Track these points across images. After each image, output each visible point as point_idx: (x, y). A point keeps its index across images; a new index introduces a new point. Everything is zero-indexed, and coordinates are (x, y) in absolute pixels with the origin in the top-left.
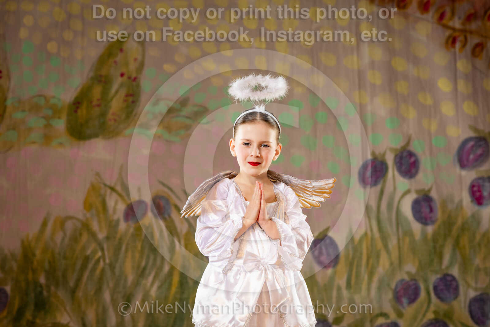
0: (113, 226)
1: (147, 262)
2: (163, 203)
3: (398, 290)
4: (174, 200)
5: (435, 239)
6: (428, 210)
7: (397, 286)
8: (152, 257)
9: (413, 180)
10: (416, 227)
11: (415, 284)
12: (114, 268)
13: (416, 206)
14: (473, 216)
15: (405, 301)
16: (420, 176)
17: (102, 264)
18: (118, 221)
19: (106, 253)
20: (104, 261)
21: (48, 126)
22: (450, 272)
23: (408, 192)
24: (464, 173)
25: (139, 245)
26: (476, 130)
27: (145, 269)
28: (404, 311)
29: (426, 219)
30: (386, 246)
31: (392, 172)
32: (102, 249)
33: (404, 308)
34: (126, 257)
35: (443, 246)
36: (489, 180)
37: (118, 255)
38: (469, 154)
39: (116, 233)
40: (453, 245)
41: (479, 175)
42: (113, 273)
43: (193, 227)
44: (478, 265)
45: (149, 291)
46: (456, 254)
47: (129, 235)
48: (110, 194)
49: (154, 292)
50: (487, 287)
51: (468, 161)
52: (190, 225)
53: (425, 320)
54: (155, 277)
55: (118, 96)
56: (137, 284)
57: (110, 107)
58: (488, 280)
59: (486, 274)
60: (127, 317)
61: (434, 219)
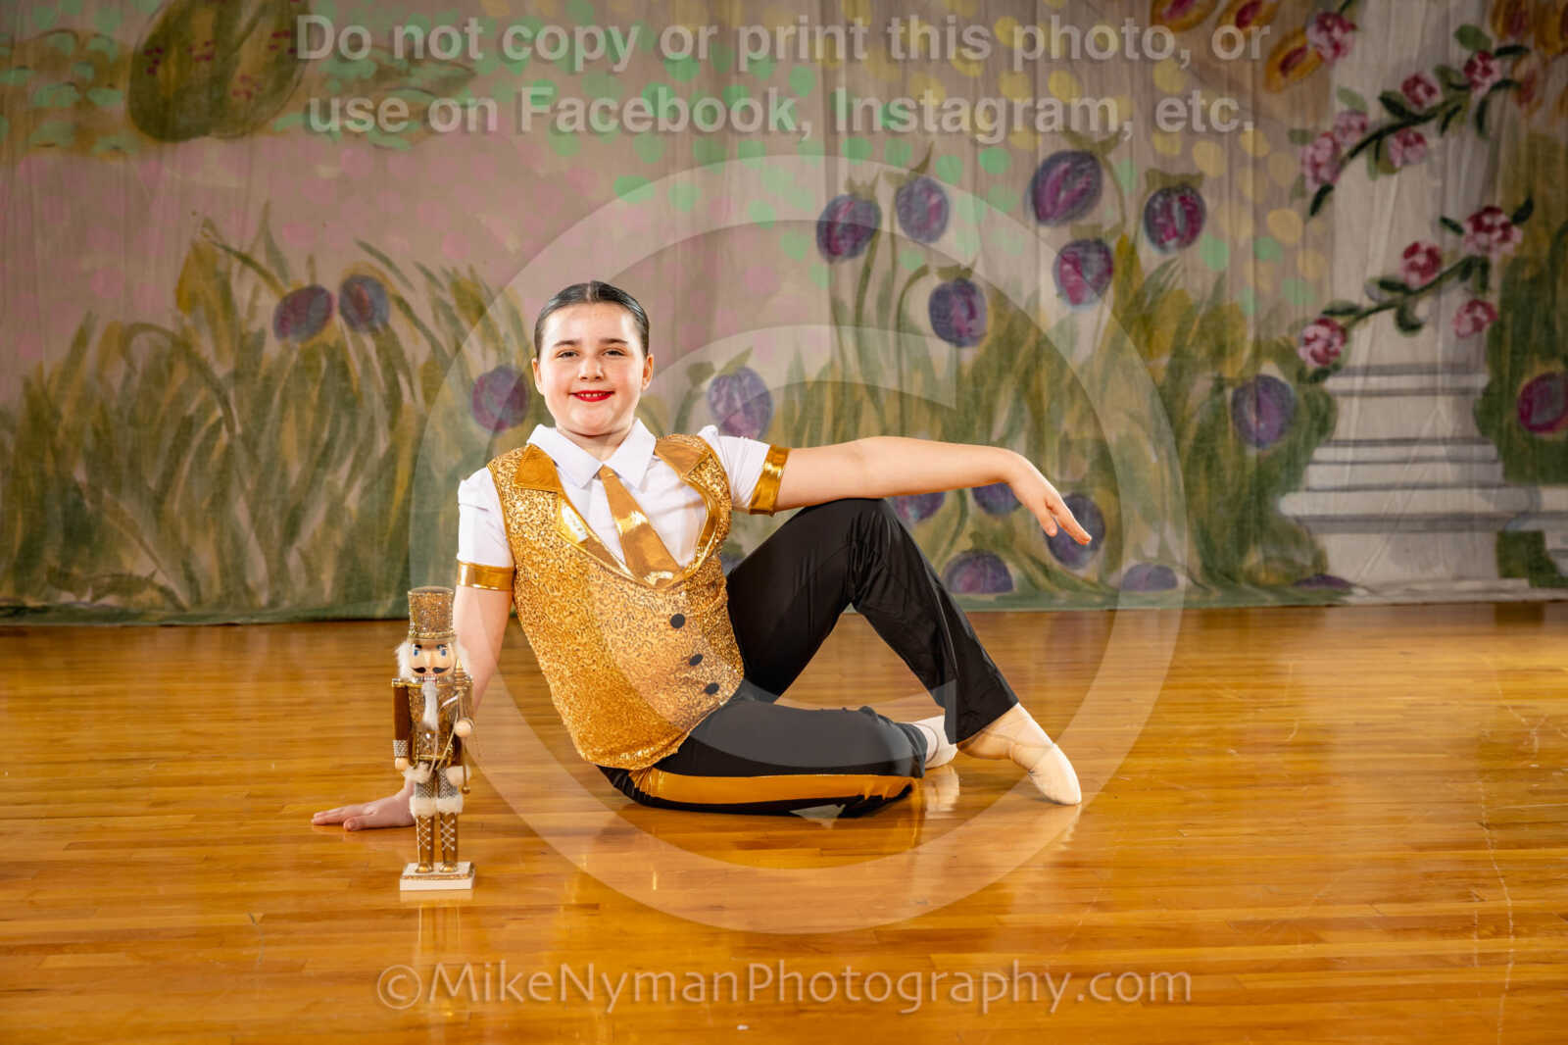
0: (249, 348)
1: (334, 431)
2: (368, 294)
4: (397, 286)
5: (977, 379)
6: (964, 313)
8: (345, 421)
9: (931, 246)
12: (255, 445)
13: (939, 304)
14: (1060, 327)
15: (911, 512)
16: (950, 235)
17: (224, 436)
18: (261, 336)
19: (235, 412)
20: (231, 429)
21: (84, 105)
23: (923, 272)
24: (1044, 231)
25: (314, 393)
26: (1073, 136)
27: (329, 446)
29: (959, 332)
30: (873, 392)
31: (890, 226)
32: (225, 403)
34: (282, 420)
35: (995, 392)
36: (1100, 246)
37: (265, 415)
38: (1058, 190)
39: (257, 364)
40: (1017, 391)
41: (1079, 237)
42: (254, 457)
43: (443, 351)
44: (1066, 434)
45: (343, 498)
46: (1021, 410)
47: (289, 367)
48: (242, 271)
49: (352, 502)
50: (1083, 480)
51: (1054, 203)
52: (435, 345)
53: (954, 554)
54: (354, 467)
55: (255, 34)
56: (311, 483)
57: (237, 63)
58: (1085, 466)
59: (1083, 453)
60: (293, 560)
61: (977, 334)
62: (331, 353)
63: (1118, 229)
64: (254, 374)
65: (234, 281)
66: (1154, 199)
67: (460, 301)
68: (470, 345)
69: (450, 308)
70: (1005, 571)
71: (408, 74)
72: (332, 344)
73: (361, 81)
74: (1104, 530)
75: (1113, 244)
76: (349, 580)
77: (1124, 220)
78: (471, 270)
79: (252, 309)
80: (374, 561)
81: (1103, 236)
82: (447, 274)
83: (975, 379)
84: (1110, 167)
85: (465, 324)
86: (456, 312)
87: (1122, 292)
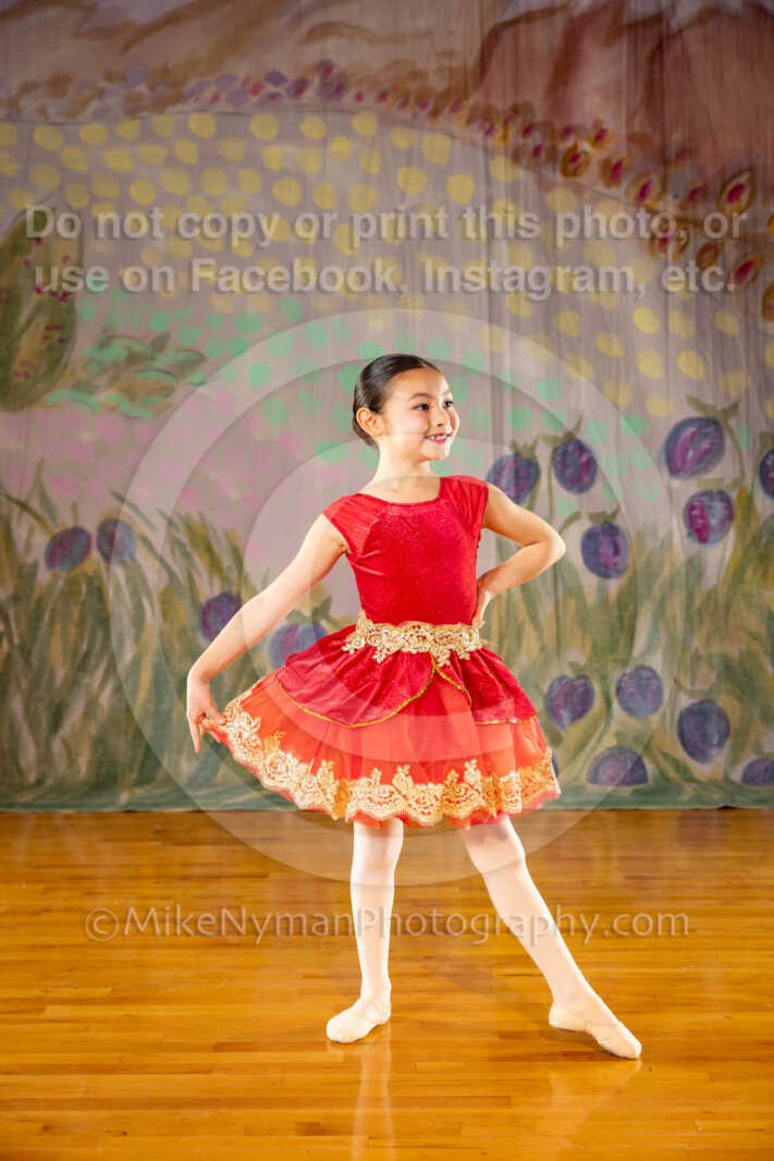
0: (25, 576)
1: (91, 644)
2: (119, 532)
3: (553, 695)
4: (142, 528)
5: (622, 604)
6: (610, 551)
7: (551, 686)
8: (100, 636)
9: (584, 495)
10: (589, 581)
11: (585, 685)
12: (29, 653)
13: (590, 544)
14: (690, 562)
15: (565, 714)
16: (597, 489)
17: (5, 644)
18: (35, 566)
19: (13, 626)
20: (10, 641)
22: (647, 664)
23: (576, 517)
24: (676, 483)
25: (76, 611)
26: (699, 405)
27: (87, 654)
28: (562, 733)
29: (607, 567)
30: (534, 617)
31: (547, 480)
32: (6, 620)
33: (563, 727)
34: (50, 633)
35: (635, 616)
36: (723, 497)
37: (37, 628)
38: (687, 449)
39: (31, 589)
40: (655, 615)
41: (703, 488)
42: (28, 663)
43: (178, 581)
44: (697, 650)
45: (97, 697)
46: (657, 631)
47: (57, 591)
48: (20, 516)
49: (105, 699)
50: (711, 689)
51: (684, 461)
52: (172, 575)
53: (600, 750)
54: (106, 672)
55: (32, 328)
56: (73, 683)
57: (18, 350)
58: (713, 677)
59: (711, 665)
60: (57, 746)
61: (621, 567)
62: (90, 580)
63: (737, 483)
64: (29, 597)
65: (14, 524)
66: (766, 457)
67: (192, 540)
68: (200, 574)
69: (185, 546)
70: (643, 767)
71: (152, 359)
72: (90, 574)
73: (115, 364)
74: (728, 729)
75: (733, 495)
76: (101, 764)
77: (743, 474)
78: (202, 516)
79: (28, 547)
80: (121, 747)
81: (724, 488)
82: (182, 518)
83: (619, 606)
84: (731, 431)
85: (196, 559)
86: (188, 549)
87: (741, 535)
